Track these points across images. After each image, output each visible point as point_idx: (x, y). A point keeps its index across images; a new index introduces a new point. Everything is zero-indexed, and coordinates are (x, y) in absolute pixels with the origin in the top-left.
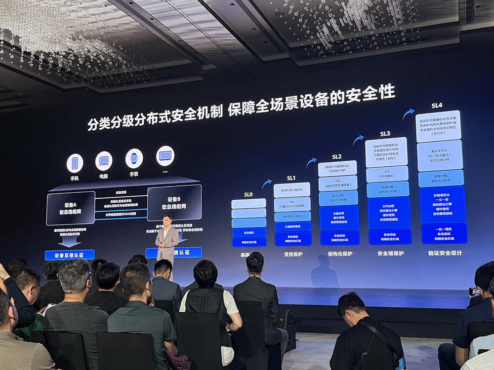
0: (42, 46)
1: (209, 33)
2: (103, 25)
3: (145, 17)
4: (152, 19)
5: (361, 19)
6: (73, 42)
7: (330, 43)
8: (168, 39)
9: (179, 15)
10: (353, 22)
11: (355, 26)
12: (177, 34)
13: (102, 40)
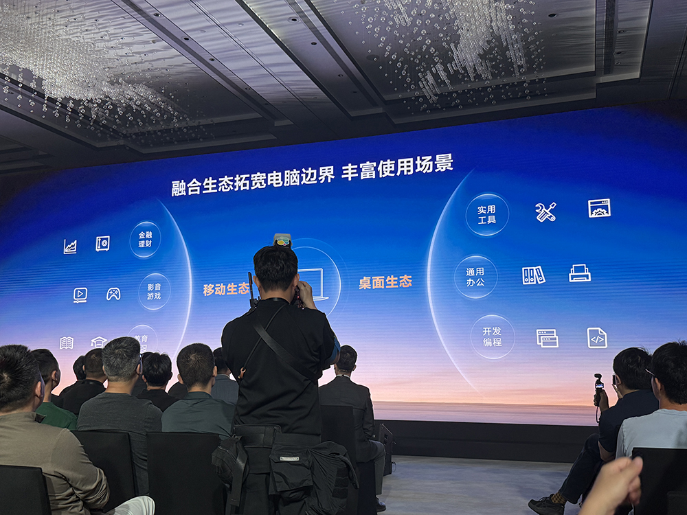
0: (71, 90)
1: (284, 79)
2: (150, 66)
3: (203, 57)
4: (213, 60)
5: (474, 65)
6: (112, 87)
7: (436, 95)
8: (232, 86)
9: (247, 55)
10: (464, 69)
11: (466, 74)
12: (244, 79)
13: (149, 85)
